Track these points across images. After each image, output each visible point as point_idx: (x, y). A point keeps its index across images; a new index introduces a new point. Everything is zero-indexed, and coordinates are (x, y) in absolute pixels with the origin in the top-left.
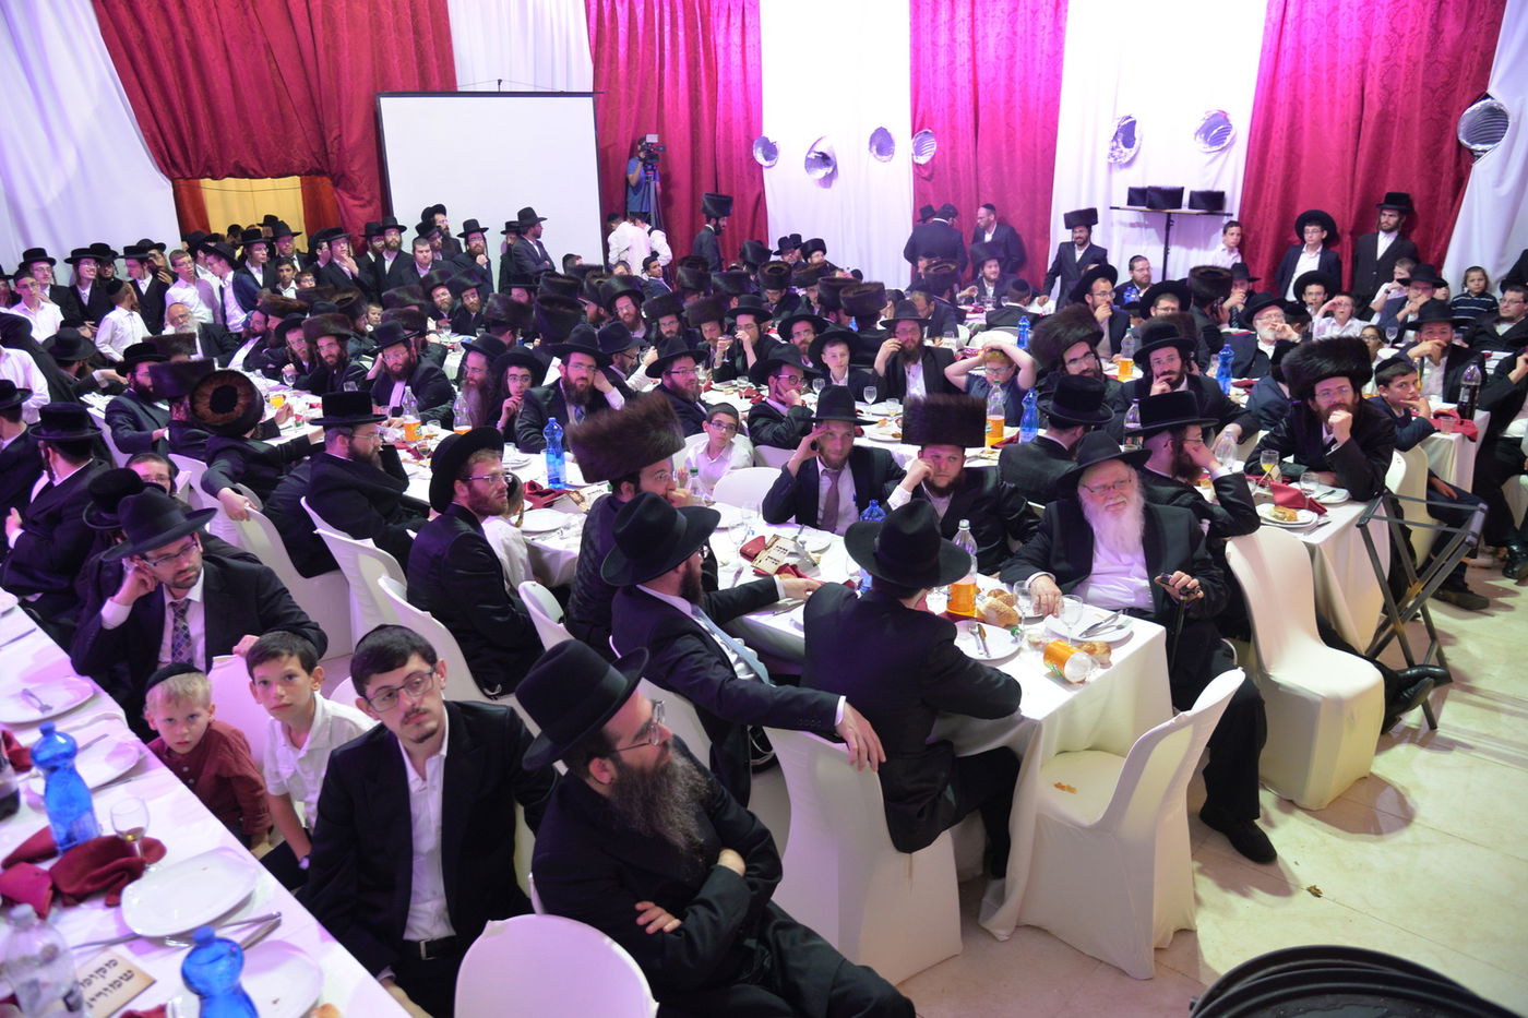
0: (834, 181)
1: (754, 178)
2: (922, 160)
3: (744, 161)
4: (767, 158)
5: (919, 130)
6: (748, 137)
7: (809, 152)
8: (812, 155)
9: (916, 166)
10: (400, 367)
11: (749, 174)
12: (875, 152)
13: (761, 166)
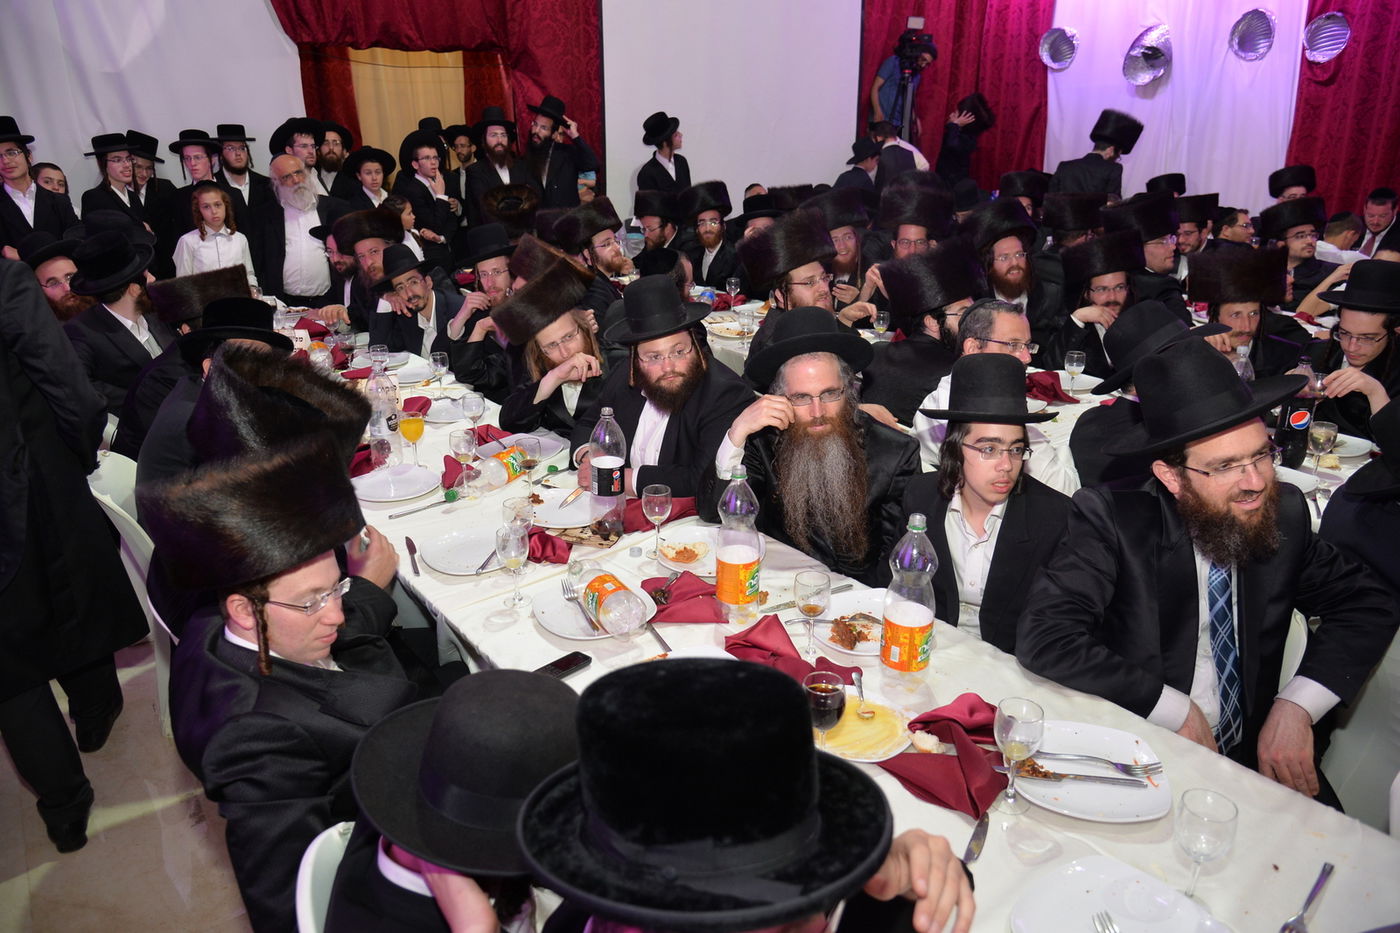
0: (1160, 90)
1: (1033, 85)
2: (1320, 57)
3: (1022, 63)
4: (1055, 58)
5: (1320, 12)
6: (1030, 30)
7: (1132, 47)
8: (1137, 52)
9: (1308, 65)
10: (679, 381)
11: (1027, 79)
12: (1236, 47)
13: (1045, 67)
